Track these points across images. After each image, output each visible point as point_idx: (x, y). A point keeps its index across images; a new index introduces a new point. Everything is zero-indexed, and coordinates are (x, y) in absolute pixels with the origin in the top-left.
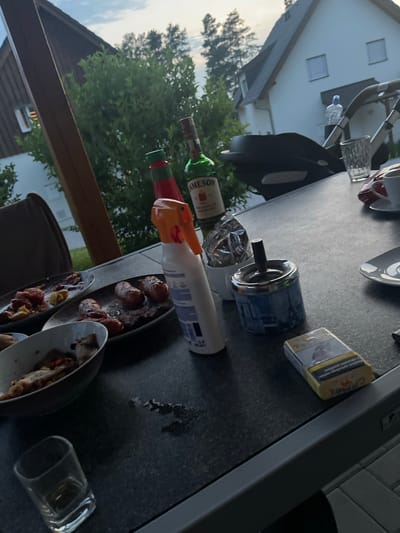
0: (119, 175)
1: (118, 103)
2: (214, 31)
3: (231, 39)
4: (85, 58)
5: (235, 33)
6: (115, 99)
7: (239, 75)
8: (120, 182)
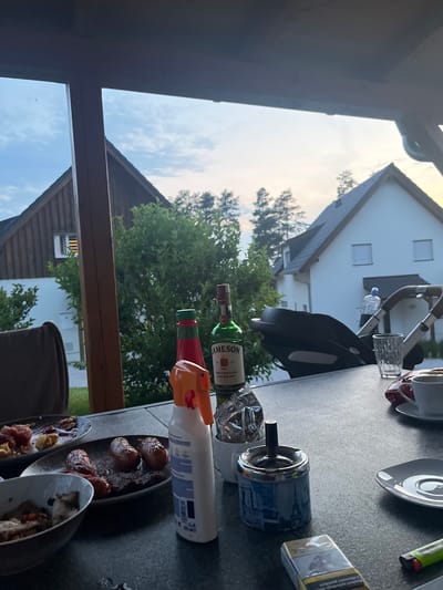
0: (142, 319)
1: (159, 251)
2: (266, 203)
3: (281, 213)
4: (138, 206)
5: (286, 209)
6: (157, 247)
7: (283, 246)
8: (141, 327)
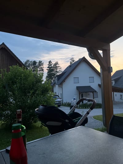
1: (17, 80)
6: (17, 79)
8: (11, 103)
